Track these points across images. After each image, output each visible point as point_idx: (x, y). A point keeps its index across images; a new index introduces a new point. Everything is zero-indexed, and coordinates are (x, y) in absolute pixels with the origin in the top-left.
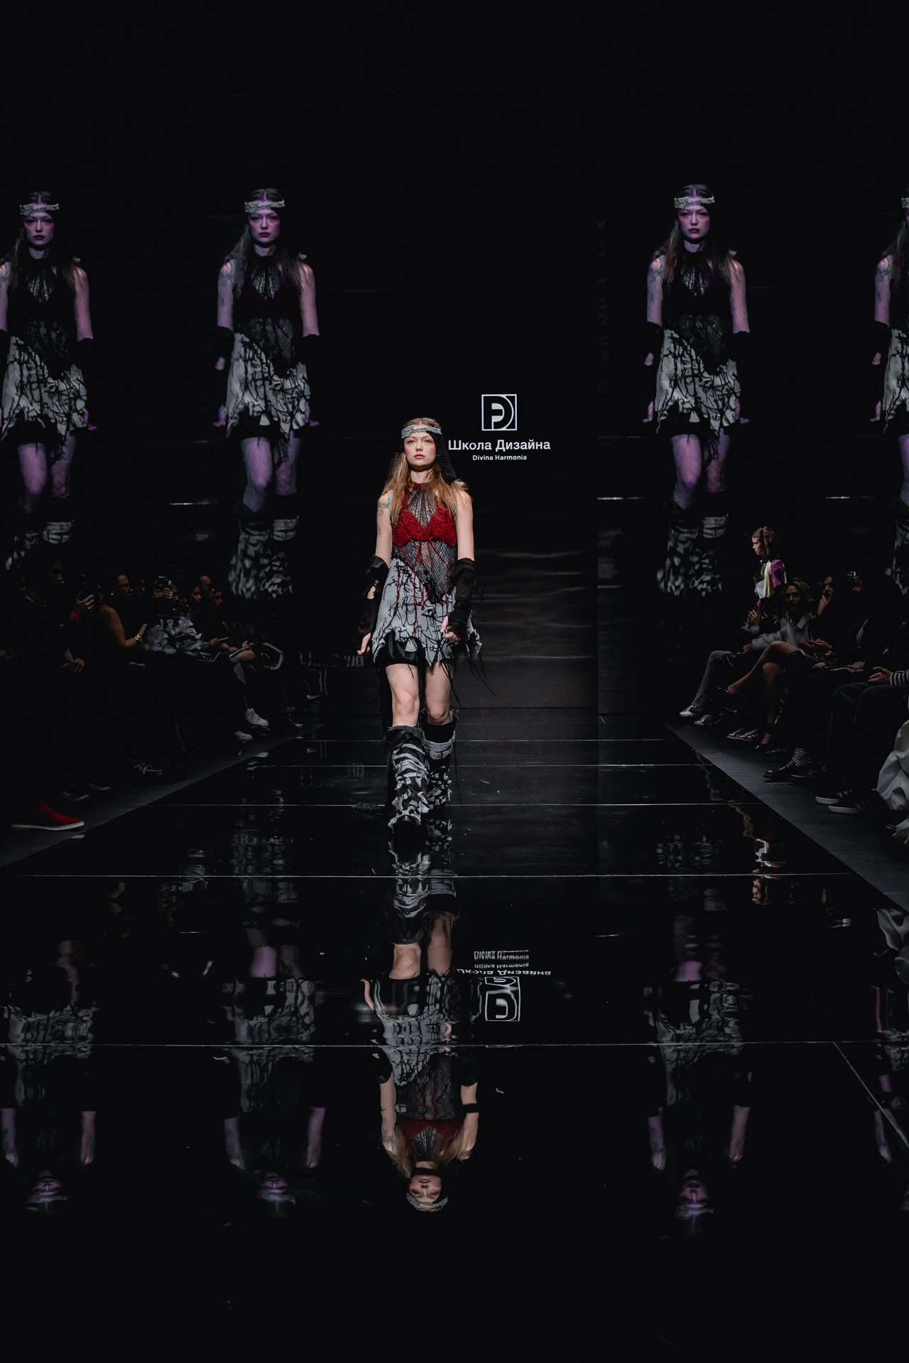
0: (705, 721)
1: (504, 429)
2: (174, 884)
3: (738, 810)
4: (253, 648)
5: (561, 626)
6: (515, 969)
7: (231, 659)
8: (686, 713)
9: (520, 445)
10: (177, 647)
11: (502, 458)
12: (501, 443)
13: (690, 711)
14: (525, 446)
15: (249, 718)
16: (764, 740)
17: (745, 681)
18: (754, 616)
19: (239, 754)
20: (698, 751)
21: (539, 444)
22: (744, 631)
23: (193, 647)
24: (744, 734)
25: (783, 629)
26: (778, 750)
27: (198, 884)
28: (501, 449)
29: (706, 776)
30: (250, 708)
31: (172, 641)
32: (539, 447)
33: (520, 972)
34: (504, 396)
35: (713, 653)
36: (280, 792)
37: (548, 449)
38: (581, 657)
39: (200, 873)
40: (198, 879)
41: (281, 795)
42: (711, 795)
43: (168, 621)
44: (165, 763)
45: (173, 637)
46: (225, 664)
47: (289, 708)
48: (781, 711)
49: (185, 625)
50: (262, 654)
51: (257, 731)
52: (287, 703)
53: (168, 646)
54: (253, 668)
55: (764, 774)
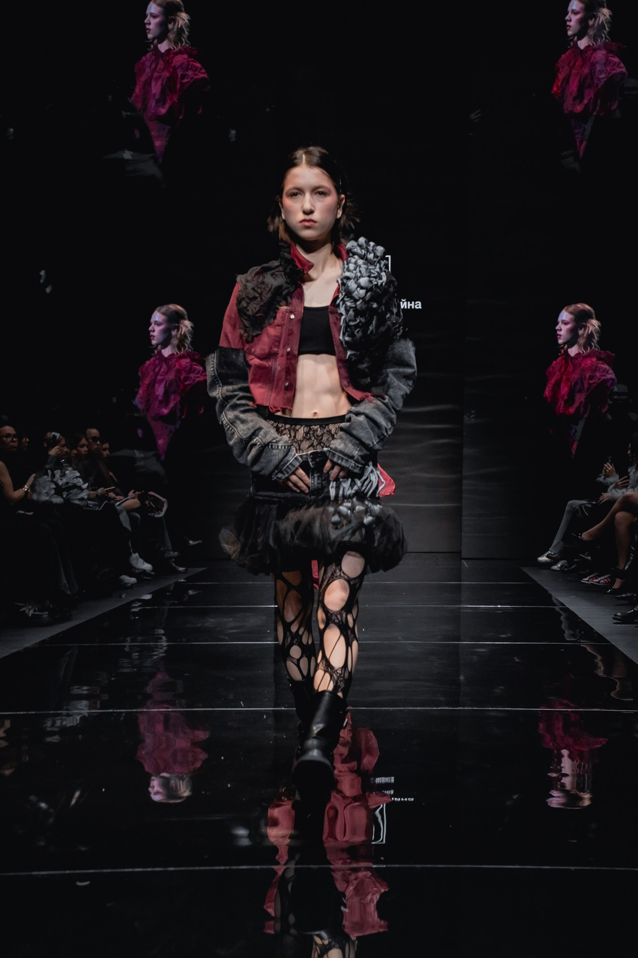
0: (561, 567)
2: (59, 719)
3: (588, 649)
4: (139, 497)
5: (427, 475)
7: (118, 508)
8: (543, 559)
10: (64, 496)
13: (547, 557)
15: (134, 563)
16: (616, 584)
17: (599, 529)
18: (609, 469)
19: (123, 596)
20: (554, 594)
21: (411, 303)
22: (600, 482)
23: (80, 496)
24: (596, 579)
26: (628, 594)
27: (83, 718)
29: (562, 618)
30: (135, 553)
31: (59, 491)
32: (411, 307)
35: (570, 502)
36: (162, 632)
37: (419, 309)
38: (448, 505)
39: (82, 709)
40: (82, 714)
41: (163, 635)
42: (566, 635)
43: (55, 472)
44: (51, 606)
45: (61, 487)
46: (111, 512)
47: (172, 553)
48: (631, 558)
49: (72, 475)
50: (147, 502)
51: (141, 575)
52: (171, 548)
53: (55, 495)
54: (138, 515)
55: (613, 616)
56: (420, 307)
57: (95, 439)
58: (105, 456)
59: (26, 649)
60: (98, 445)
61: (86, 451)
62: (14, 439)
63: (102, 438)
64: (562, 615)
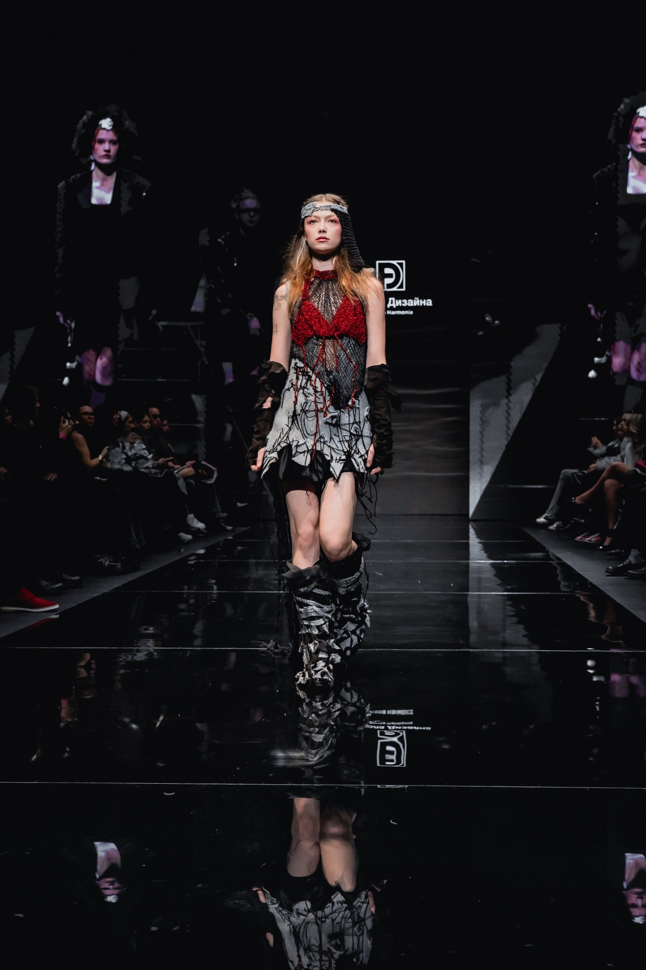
0: (557, 527)
1: (395, 289)
2: (130, 655)
3: (582, 598)
4: (193, 466)
5: (439, 448)
6: (402, 725)
7: (177, 475)
8: (541, 520)
9: (407, 302)
10: (133, 465)
11: (393, 313)
12: (392, 300)
13: (545, 518)
14: (411, 303)
15: (190, 522)
16: (606, 542)
17: (590, 494)
19: (182, 550)
20: (552, 551)
21: (423, 301)
23: (146, 465)
24: (588, 537)
25: (622, 453)
26: (617, 551)
27: (150, 654)
28: (392, 305)
29: (558, 572)
30: (190, 514)
31: (129, 460)
32: (423, 304)
33: (405, 728)
34: (395, 262)
35: (564, 471)
36: (214, 581)
37: (430, 306)
38: (456, 474)
39: (150, 645)
40: (149, 650)
41: (215, 584)
42: (561, 586)
43: (125, 444)
44: (124, 558)
45: (130, 457)
46: (171, 478)
47: (222, 514)
48: (619, 519)
49: (140, 448)
50: (200, 471)
51: (196, 532)
52: (220, 510)
53: (126, 464)
54: (192, 481)
55: (605, 570)
56: (431, 304)
57: (155, 416)
58: (165, 431)
59: (104, 594)
60: (158, 421)
61: (148, 426)
62: (91, 416)
63: (162, 416)
64: (557, 569)
